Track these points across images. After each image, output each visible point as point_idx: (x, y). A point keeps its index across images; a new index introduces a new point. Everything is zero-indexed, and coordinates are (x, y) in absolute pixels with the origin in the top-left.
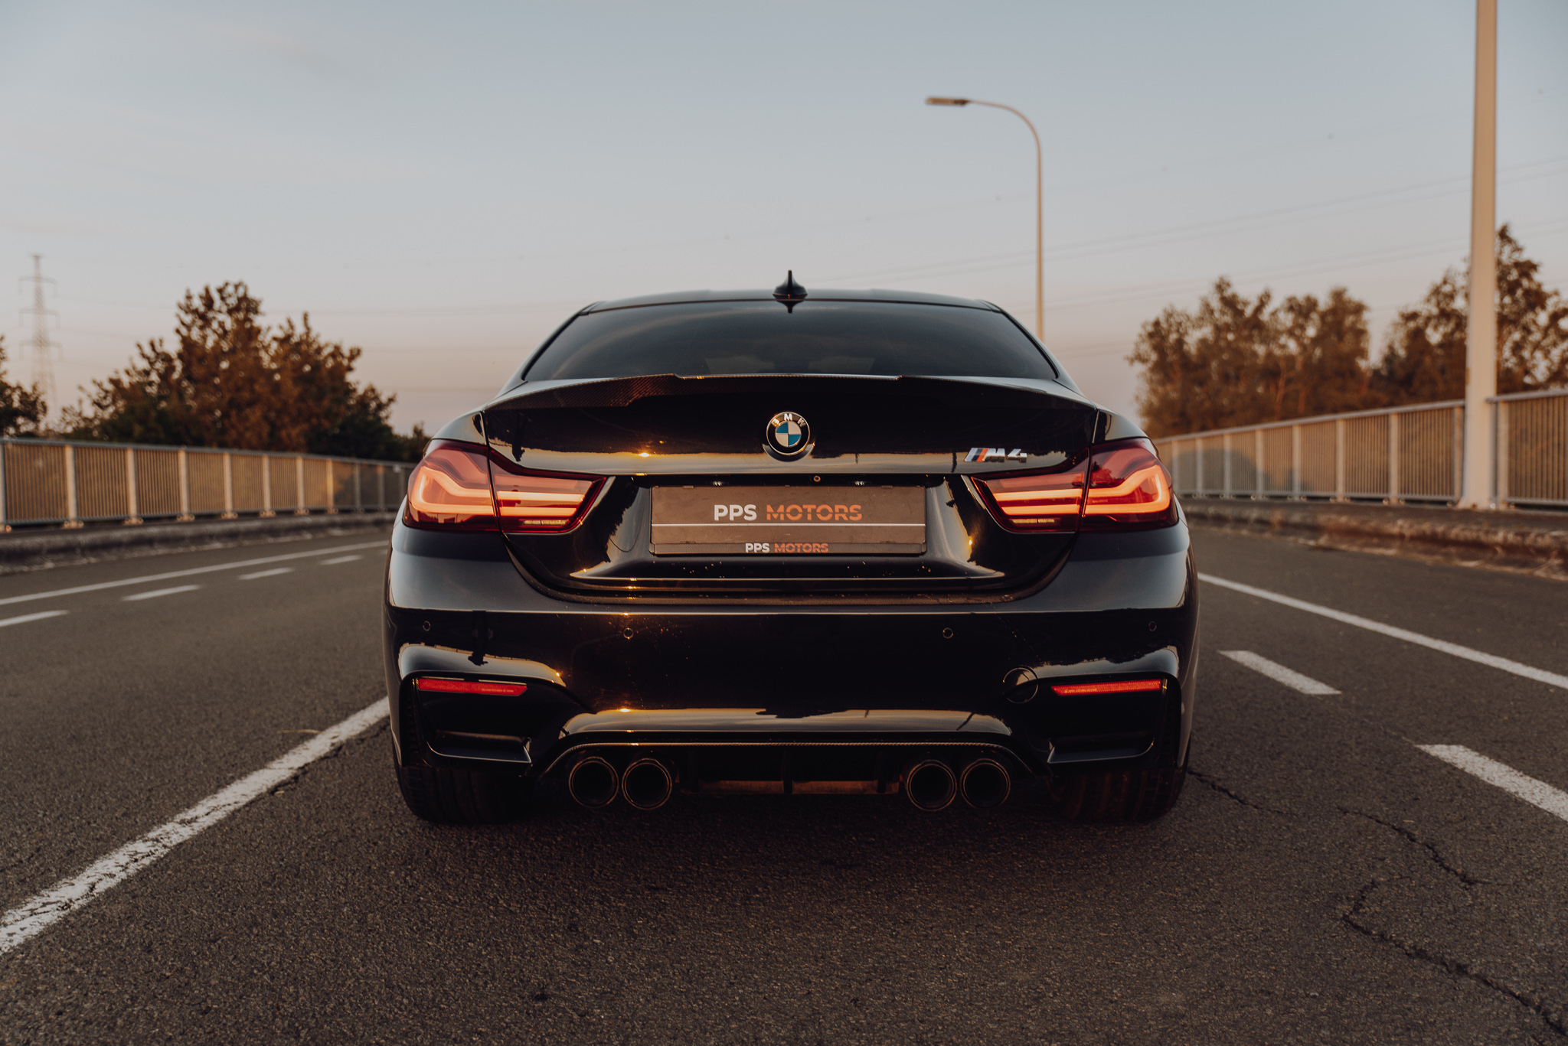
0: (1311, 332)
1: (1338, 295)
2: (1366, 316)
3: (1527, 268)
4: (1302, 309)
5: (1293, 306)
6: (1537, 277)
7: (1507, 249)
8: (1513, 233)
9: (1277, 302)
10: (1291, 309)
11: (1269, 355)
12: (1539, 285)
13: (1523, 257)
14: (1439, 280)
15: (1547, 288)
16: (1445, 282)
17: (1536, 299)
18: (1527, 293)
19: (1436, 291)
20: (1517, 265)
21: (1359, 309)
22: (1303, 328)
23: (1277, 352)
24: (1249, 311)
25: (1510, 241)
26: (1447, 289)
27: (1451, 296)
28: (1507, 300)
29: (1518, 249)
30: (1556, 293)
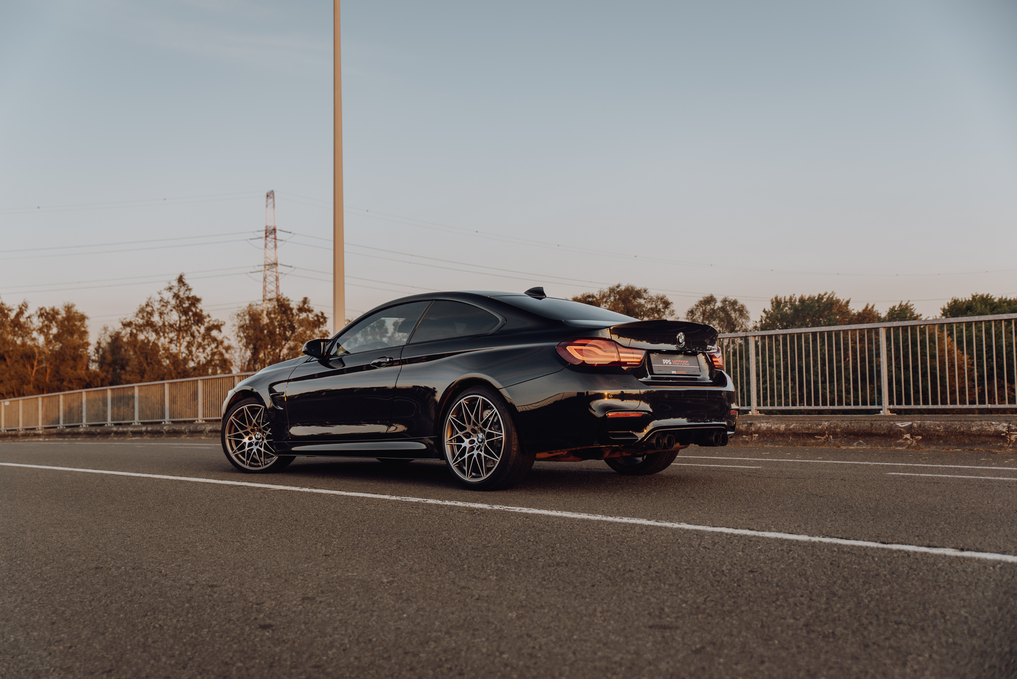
0: (54, 331)
1: (68, 309)
2: (87, 322)
3: (195, 301)
4: (49, 316)
5: (42, 314)
6: (200, 306)
7: (183, 289)
8: (186, 280)
9: (32, 310)
10: (41, 315)
11: (24, 344)
12: (201, 311)
13: (192, 294)
14: (144, 304)
15: (205, 313)
16: (147, 305)
17: (199, 318)
18: (195, 314)
19: (142, 310)
20: (188, 298)
21: (83, 318)
22: (49, 327)
23: (29, 343)
24: (12, 315)
25: (184, 284)
26: (149, 309)
27: (151, 314)
28: (184, 318)
29: (189, 290)
30: (209, 316)
